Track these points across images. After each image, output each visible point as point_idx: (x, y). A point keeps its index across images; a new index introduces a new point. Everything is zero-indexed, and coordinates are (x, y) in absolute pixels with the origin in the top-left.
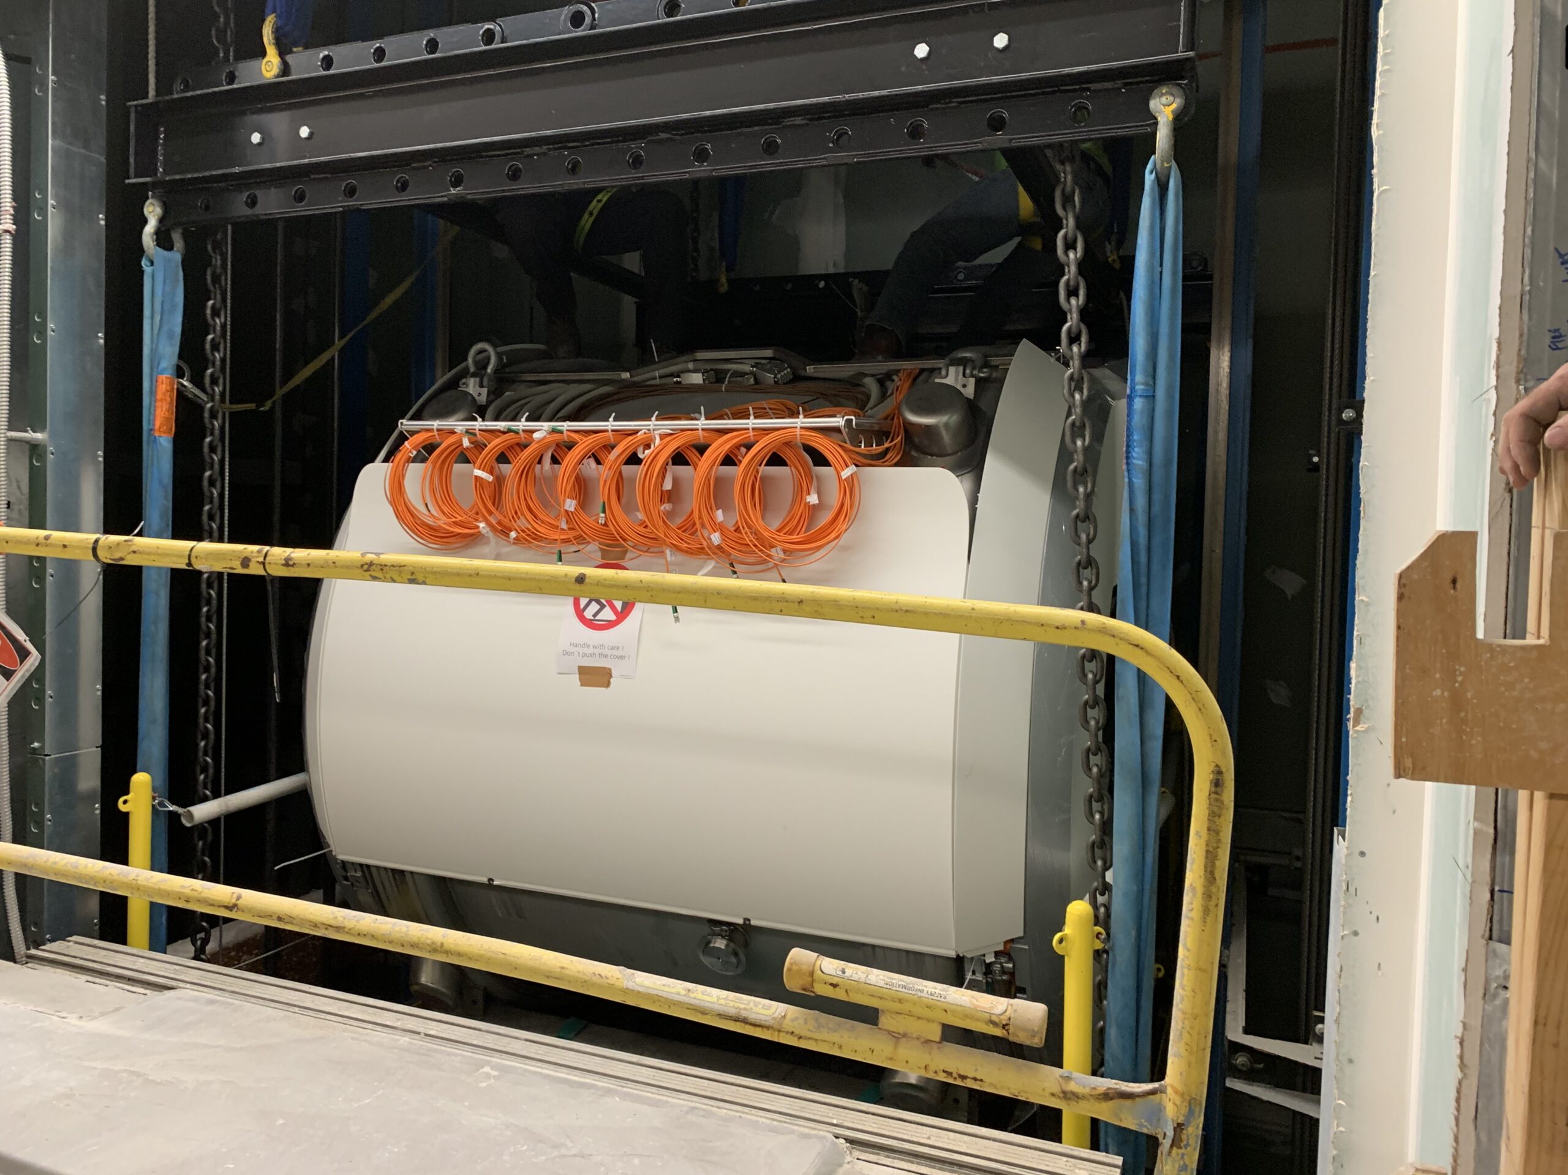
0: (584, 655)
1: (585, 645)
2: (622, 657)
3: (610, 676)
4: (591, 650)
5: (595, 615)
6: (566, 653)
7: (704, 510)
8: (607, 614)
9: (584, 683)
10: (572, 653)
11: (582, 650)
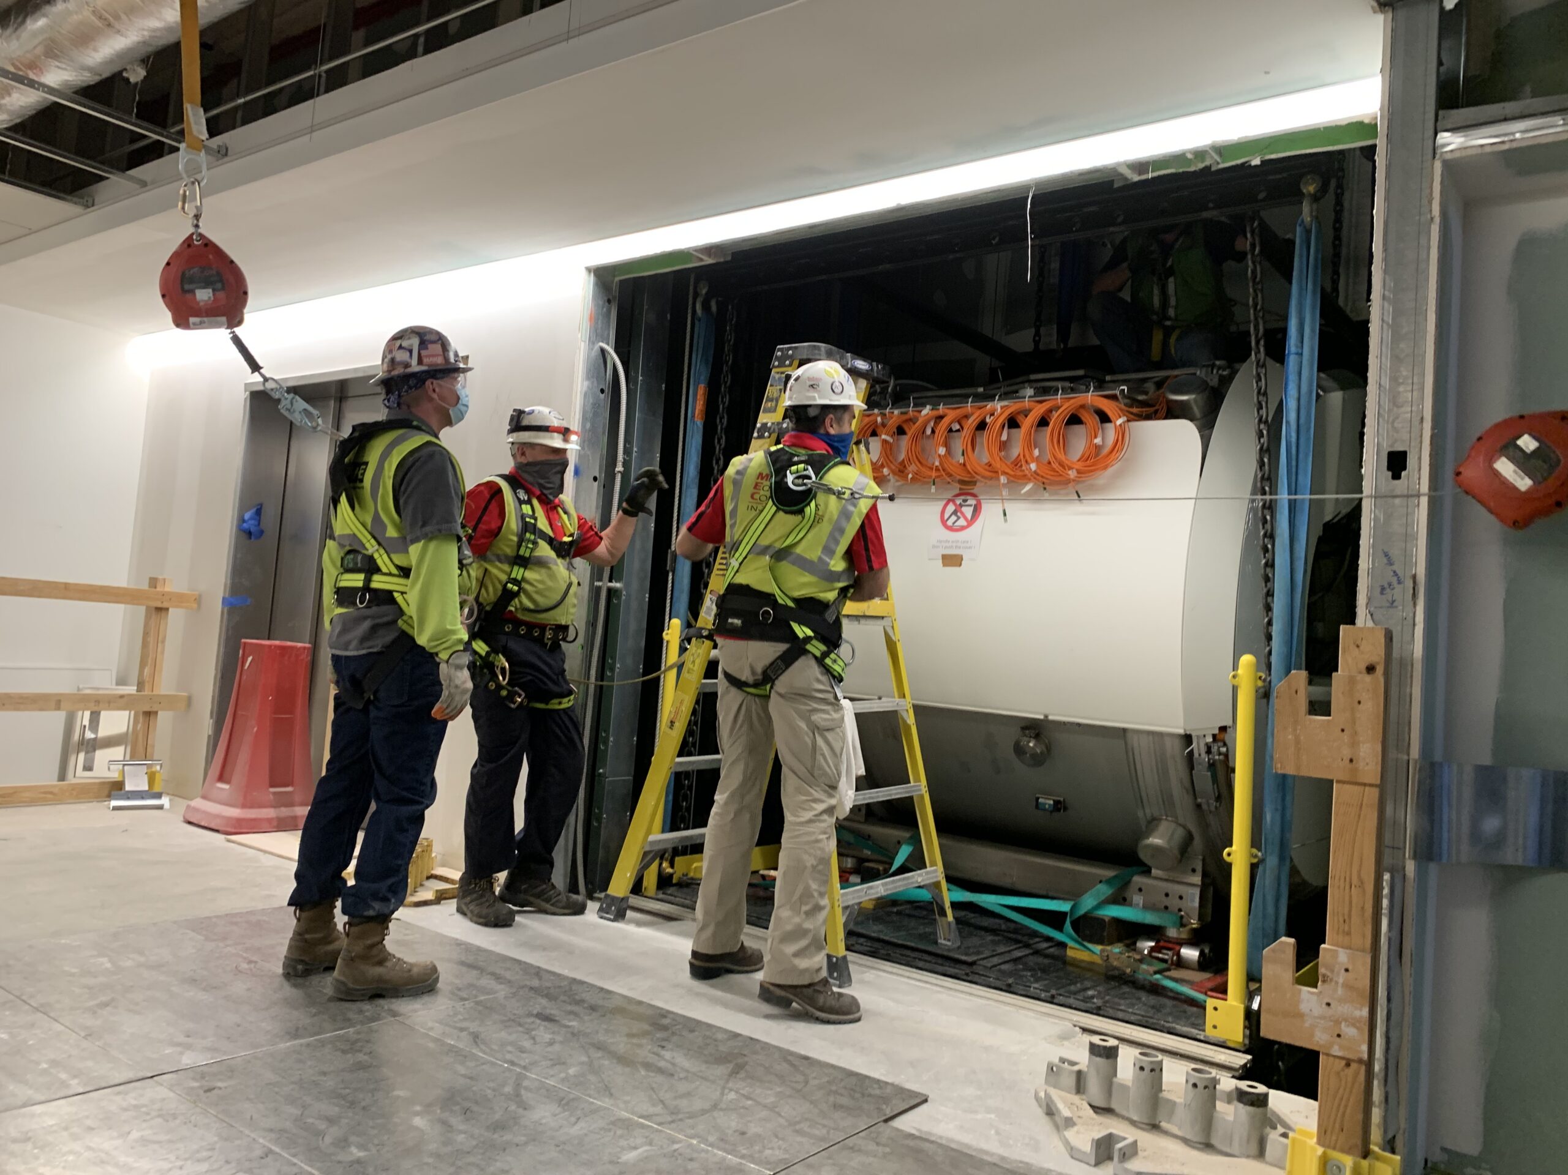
0: (946, 547)
1: (947, 541)
2: (970, 548)
3: (962, 559)
4: (950, 544)
5: (954, 523)
6: (934, 547)
7: (1026, 450)
8: (962, 522)
9: (945, 565)
10: (938, 547)
11: (945, 545)
